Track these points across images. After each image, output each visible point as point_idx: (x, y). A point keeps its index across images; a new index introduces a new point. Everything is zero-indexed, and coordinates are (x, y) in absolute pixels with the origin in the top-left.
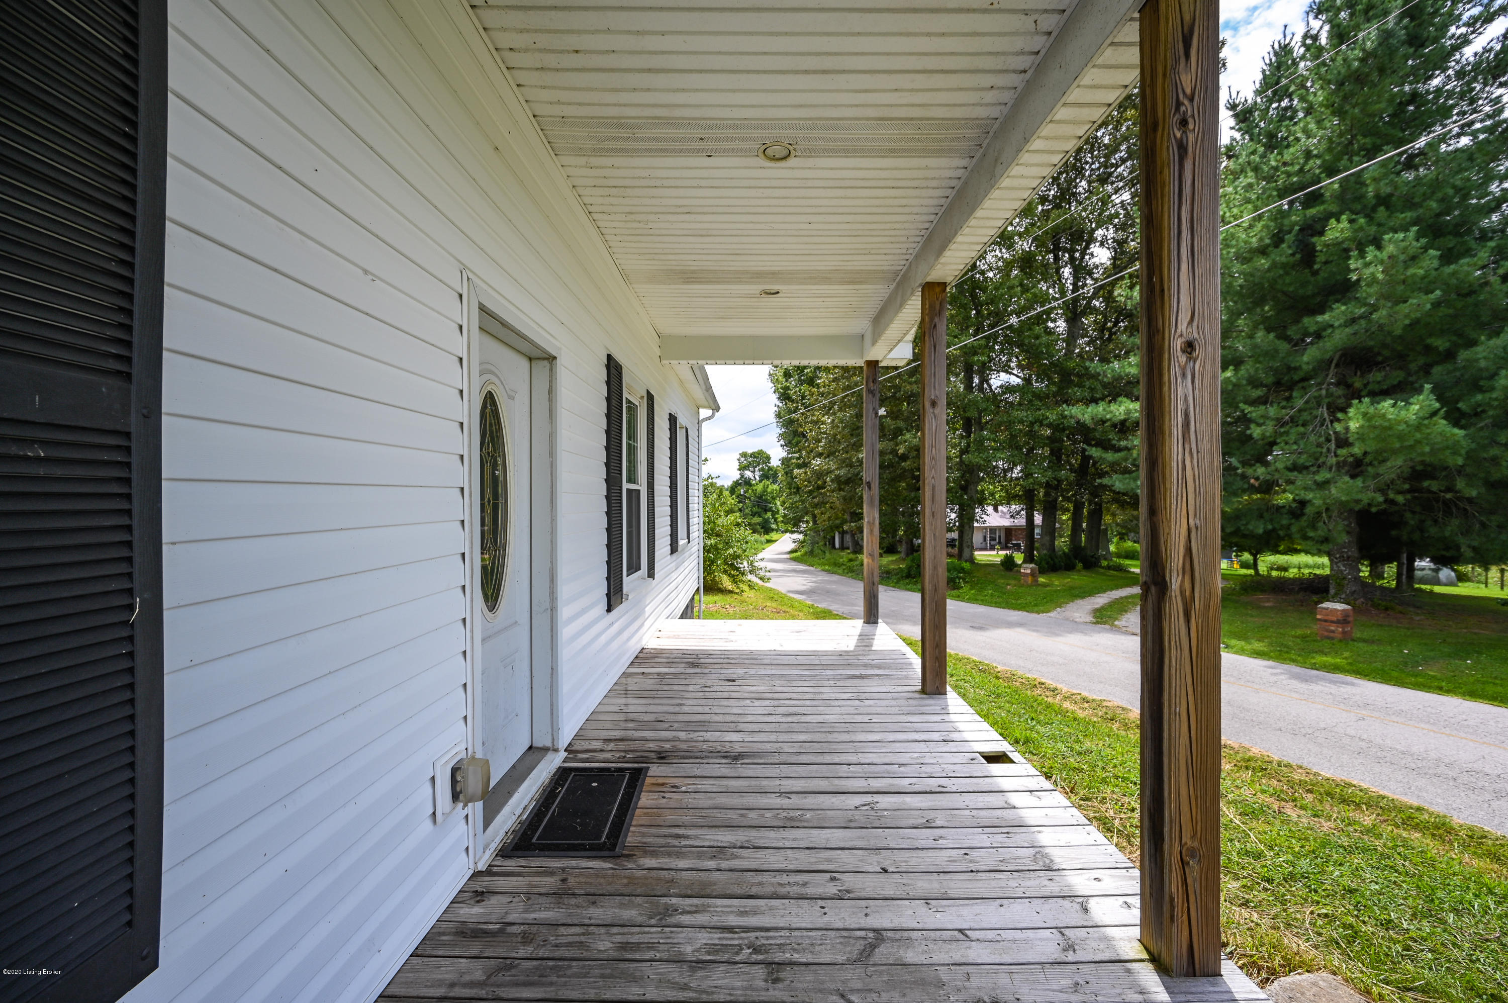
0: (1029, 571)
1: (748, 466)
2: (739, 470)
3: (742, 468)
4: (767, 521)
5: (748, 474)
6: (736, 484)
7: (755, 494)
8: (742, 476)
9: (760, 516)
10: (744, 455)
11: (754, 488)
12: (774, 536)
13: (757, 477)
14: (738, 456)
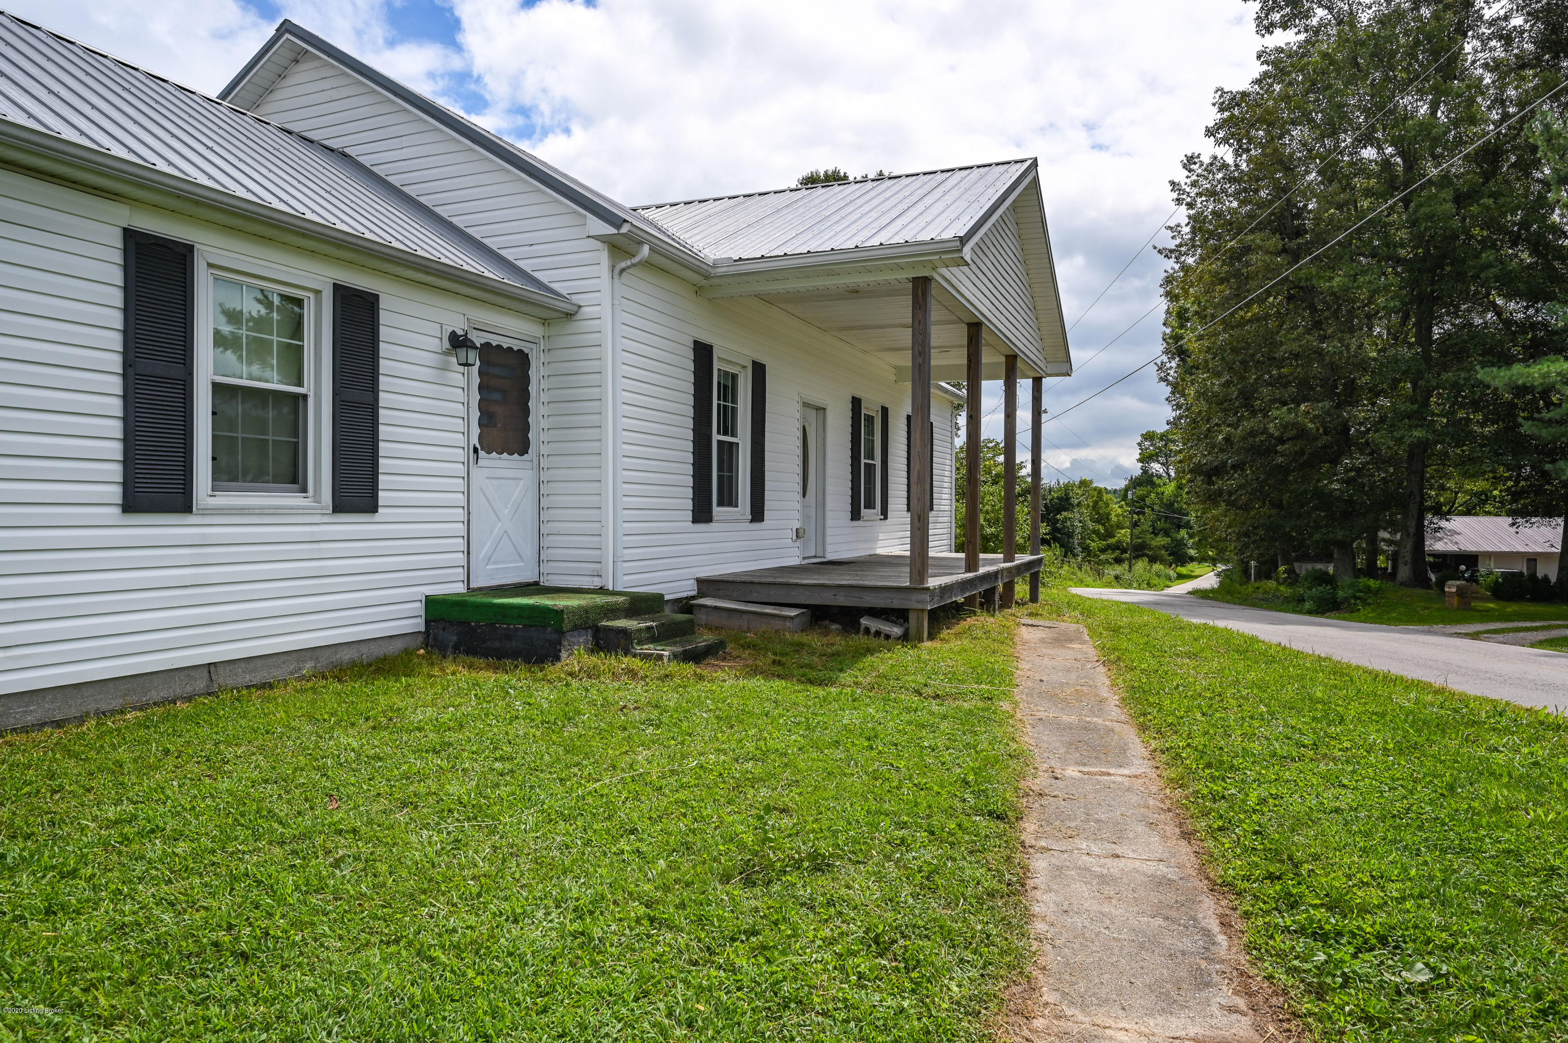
0: (1454, 590)
1: (1157, 455)
2: (1139, 460)
3: (1145, 459)
4: (1180, 544)
5: (1156, 467)
6: (1135, 483)
7: (1161, 500)
8: (1145, 471)
9: (1167, 533)
10: (1149, 436)
11: (1160, 490)
12: (1193, 567)
13: (1172, 474)
14: (1139, 439)
